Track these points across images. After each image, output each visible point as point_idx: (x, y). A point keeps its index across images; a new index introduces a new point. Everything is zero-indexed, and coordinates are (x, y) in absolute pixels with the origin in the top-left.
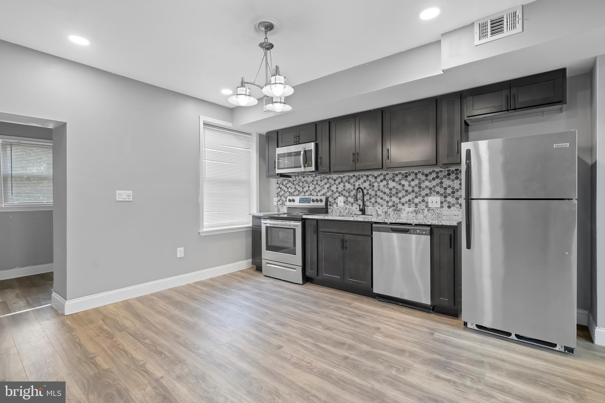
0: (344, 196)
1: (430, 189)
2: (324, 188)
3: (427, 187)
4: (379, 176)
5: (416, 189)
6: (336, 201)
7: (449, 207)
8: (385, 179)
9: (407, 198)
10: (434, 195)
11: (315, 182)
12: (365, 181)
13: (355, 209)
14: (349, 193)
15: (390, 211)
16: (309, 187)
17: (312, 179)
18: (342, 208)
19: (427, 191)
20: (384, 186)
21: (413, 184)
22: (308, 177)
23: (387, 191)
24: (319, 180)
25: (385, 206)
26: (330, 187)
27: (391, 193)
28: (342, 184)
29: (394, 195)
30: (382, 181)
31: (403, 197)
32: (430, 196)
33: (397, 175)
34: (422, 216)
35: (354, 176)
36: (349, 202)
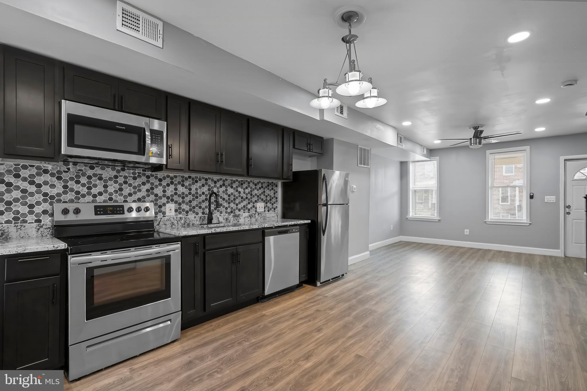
0: (176, 202)
1: (258, 196)
2: (140, 191)
3: (256, 194)
4: (218, 180)
5: (249, 196)
6: (163, 209)
7: (268, 211)
8: (224, 185)
9: (242, 205)
10: (260, 202)
11: (121, 180)
12: (203, 185)
13: (193, 219)
14: (183, 198)
15: (231, 218)
16: (106, 186)
17: (114, 173)
18: (175, 219)
19: (256, 198)
20: (223, 192)
21: (247, 191)
22: (103, 169)
23: (226, 197)
24: (131, 177)
25: (224, 213)
26: (152, 189)
27: (229, 199)
28: (172, 187)
29: (232, 201)
30: (221, 186)
31: (240, 203)
32: (258, 202)
33: (234, 182)
34: (254, 219)
35: (190, 177)
36: (184, 210)
